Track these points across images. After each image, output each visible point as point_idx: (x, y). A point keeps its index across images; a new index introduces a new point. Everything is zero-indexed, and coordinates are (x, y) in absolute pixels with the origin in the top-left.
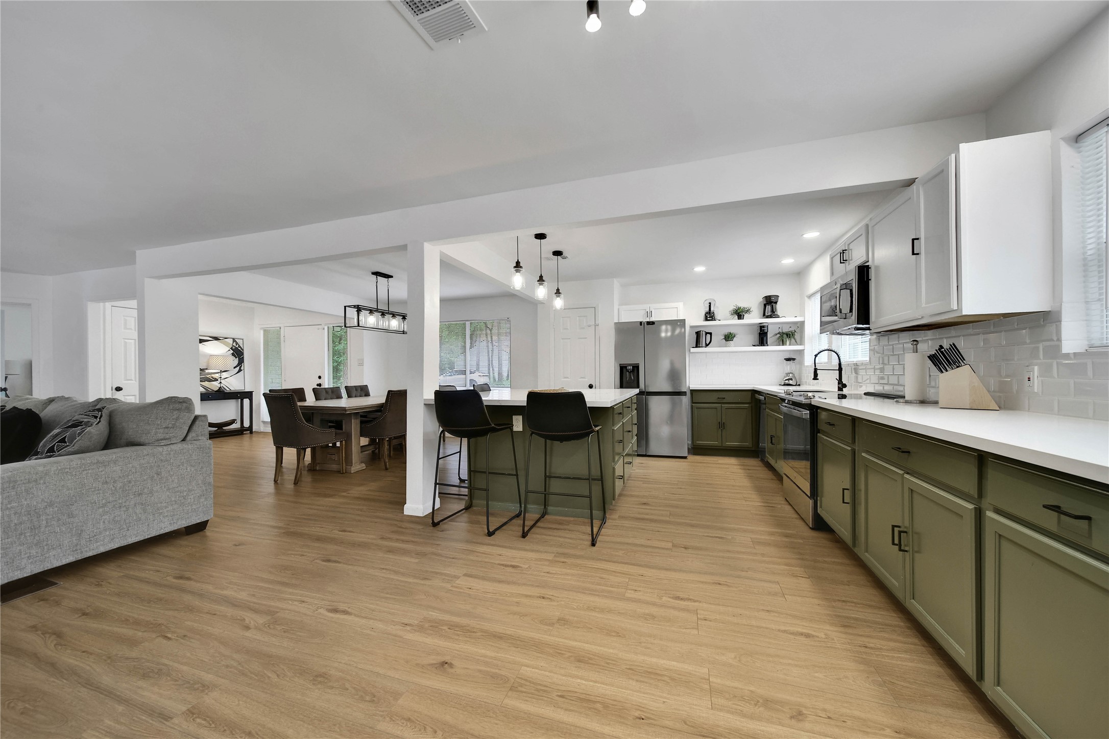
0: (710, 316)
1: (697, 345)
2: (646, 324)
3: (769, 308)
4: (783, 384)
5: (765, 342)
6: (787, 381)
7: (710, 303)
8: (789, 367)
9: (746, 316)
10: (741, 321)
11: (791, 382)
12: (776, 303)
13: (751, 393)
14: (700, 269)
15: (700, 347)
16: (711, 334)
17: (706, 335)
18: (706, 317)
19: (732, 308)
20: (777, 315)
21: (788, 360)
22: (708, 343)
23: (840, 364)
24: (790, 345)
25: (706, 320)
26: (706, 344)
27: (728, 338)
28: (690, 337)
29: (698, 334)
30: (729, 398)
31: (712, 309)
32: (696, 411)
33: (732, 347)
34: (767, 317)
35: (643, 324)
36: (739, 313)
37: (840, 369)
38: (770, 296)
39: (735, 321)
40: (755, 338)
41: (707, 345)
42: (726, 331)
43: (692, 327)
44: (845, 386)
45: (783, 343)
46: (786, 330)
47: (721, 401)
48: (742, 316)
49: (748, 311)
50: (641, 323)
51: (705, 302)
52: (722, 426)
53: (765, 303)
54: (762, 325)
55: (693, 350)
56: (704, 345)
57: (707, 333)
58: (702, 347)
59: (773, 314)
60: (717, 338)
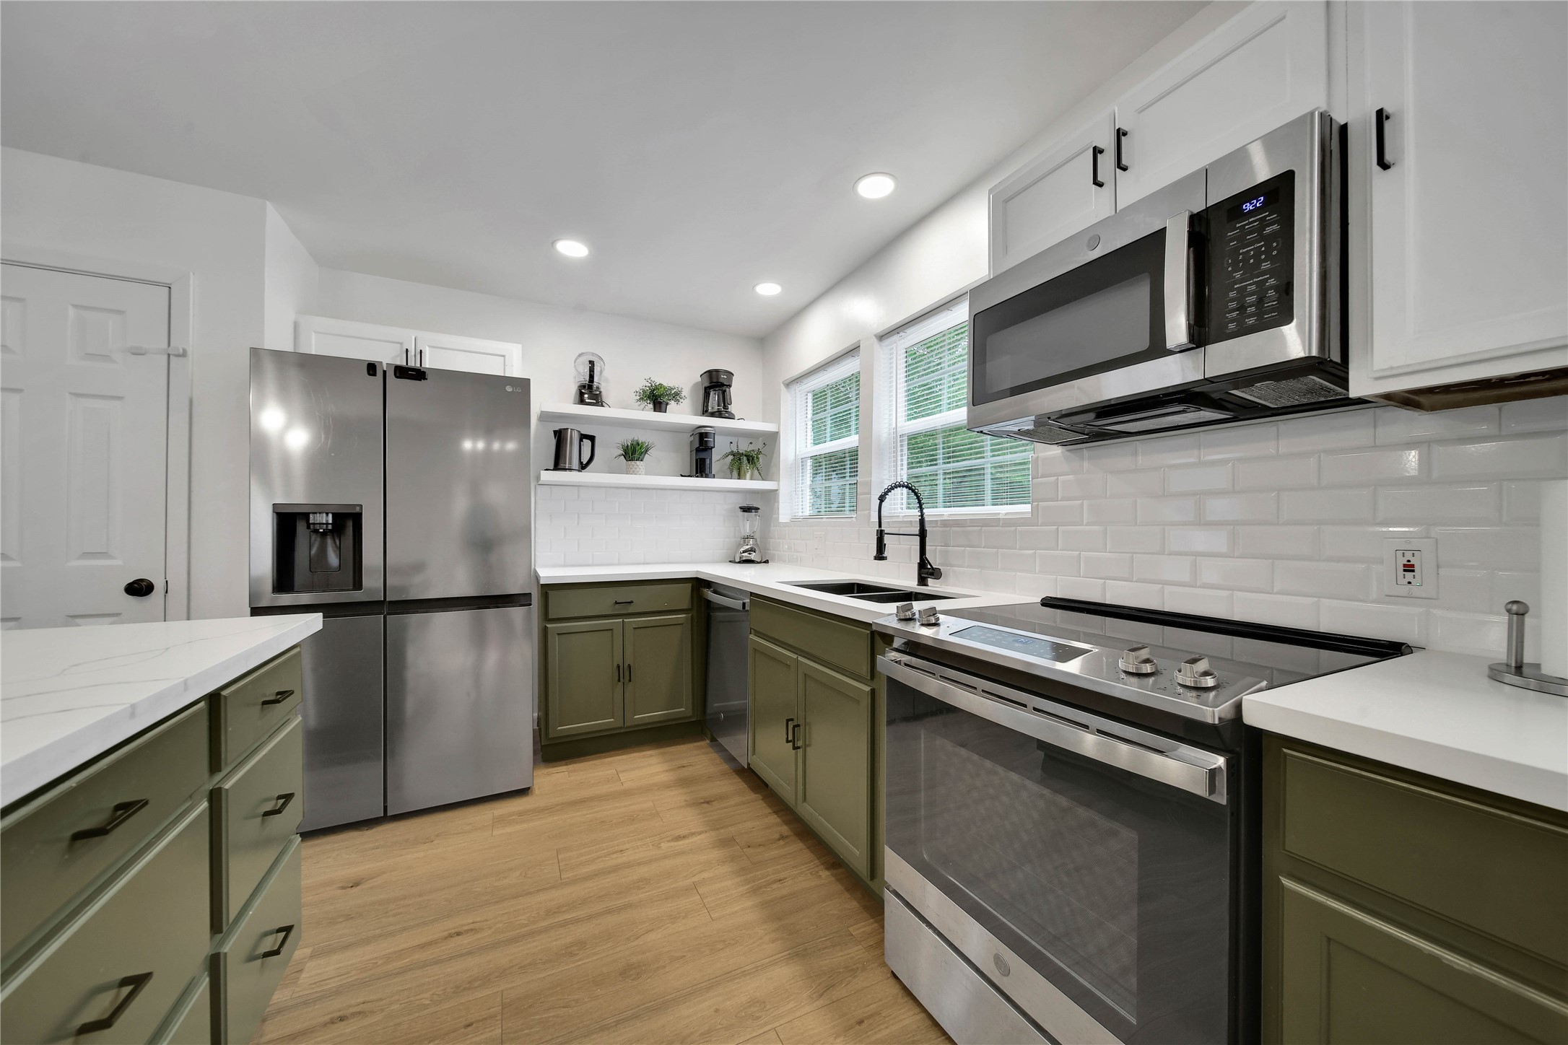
0: (589, 392)
1: (558, 465)
2: (390, 375)
3: (714, 397)
4: (737, 560)
5: (707, 471)
6: (746, 554)
7: (592, 363)
8: (748, 525)
9: (672, 405)
10: (658, 417)
11: (753, 556)
12: (730, 386)
13: (690, 585)
14: (572, 249)
15: (565, 469)
16: (592, 439)
17: (581, 440)
18: (582, 394)
19: (641, 384)
20: (730, 413)
21: (746, 509)
22: (585, 461)
23: (922, 521)
24: (751, 479)
25: (582, 401)
26: (581, 463)
27: (634, 452)
28: (542, 444)
29: (560, 435)
30: (641, 599)
31: (596, 379)
32: (555, 642)
33: (641, 476)
34: (713, 415)
35: (380, 373)
36: (657, 398)
37: (923, 535)
38: (717, 371)
39: (647, 414)
40: (685, 458)
41: (583, 467)
42: (627, 437)
43: (545, 417)
44: (936, 574)
45: (739, 475)
46: (744, 447)
47: (623, 610)
48: (663, 406)
49: (676, 396)
50: (372, 368)
51: (581, 359)
52: (624, 674)
53: (707, 384)
54: (703, 430)
55: (549, 476)
56: (575, 464)
57: (583, 437)
58: (570, 469)
59: (723, 413)
60: (608, 450)
